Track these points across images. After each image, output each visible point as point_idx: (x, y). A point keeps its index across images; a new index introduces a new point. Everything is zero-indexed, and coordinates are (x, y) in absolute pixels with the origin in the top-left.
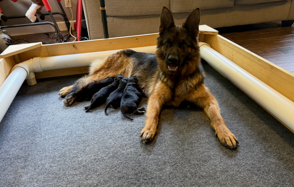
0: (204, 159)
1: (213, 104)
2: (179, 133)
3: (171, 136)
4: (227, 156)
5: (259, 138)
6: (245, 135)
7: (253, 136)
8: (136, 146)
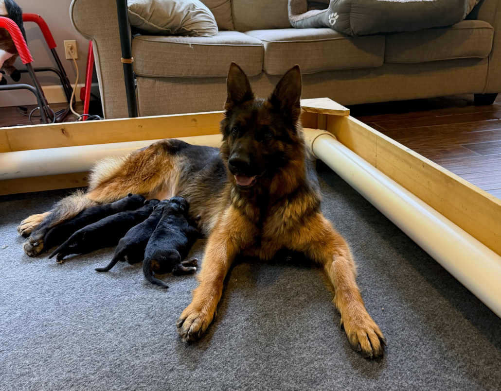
0: (310, 378)
1: (341, 255)
2: (263, 317)
3: (245, 324)
4: (360, 369)
5: (428, 327)
6: (401, 322)
7: (416, 323)
8: (165, 349)
